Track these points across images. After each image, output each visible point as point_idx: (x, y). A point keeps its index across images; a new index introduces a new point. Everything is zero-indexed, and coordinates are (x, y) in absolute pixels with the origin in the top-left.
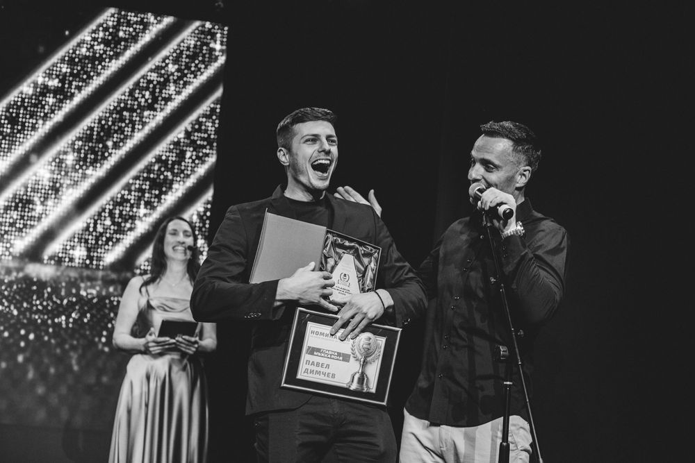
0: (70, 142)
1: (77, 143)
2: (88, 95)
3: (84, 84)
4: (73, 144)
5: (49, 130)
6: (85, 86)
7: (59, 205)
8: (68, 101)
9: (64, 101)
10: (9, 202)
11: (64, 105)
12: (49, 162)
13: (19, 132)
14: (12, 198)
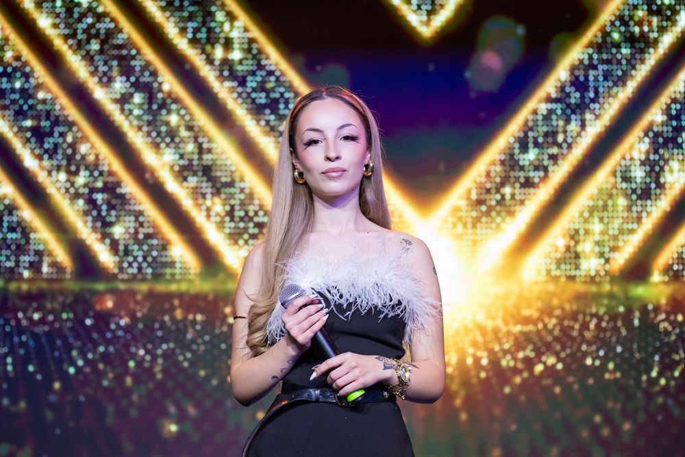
0: (664, 107)
1: (673, 106)
2: (677, 38)
3: (670, 23)
4: (669, 108)
5: (633, 93)
6: (672, 26)
7: (663, 197)
8: (651, 50)
9: (646, 49)
10: (593, 200)
11: (647, 56)
12: (639, 138)
13: (593, 101)
14: (598, 194)
